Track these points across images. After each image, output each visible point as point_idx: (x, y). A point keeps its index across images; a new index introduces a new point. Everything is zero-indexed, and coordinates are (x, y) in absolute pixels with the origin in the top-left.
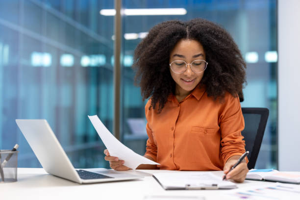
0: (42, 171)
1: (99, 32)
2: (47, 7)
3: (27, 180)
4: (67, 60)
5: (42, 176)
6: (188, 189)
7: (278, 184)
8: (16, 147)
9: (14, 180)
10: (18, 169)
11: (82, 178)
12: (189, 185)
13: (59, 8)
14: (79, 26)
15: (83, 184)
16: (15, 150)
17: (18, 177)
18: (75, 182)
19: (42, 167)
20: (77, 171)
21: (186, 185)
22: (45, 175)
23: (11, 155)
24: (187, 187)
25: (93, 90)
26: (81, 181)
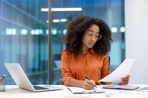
0: (16, 87)
1: (40, 18)
2: (14, 6)
3: (10, 90)
4: (24, 32)
5: (16, 89)
6: (83, 93)
7: (123, 90)
8: (5, 76)
9: (4, 91)
10: (6, 86)
11: (35, 89)
12: (84, 92)
13: (20, 7)
14: (30, 16)
15: (36, 92)
16: (4, 77)
17: (6, 89)
18: (32, 91)
19: (16, 85)
20: (33, 86)
21: (82, 92)
22: (18, 88)
23: (2, 79)
24: (83, 92)
25: (37, 46)
26: (35, 90)
